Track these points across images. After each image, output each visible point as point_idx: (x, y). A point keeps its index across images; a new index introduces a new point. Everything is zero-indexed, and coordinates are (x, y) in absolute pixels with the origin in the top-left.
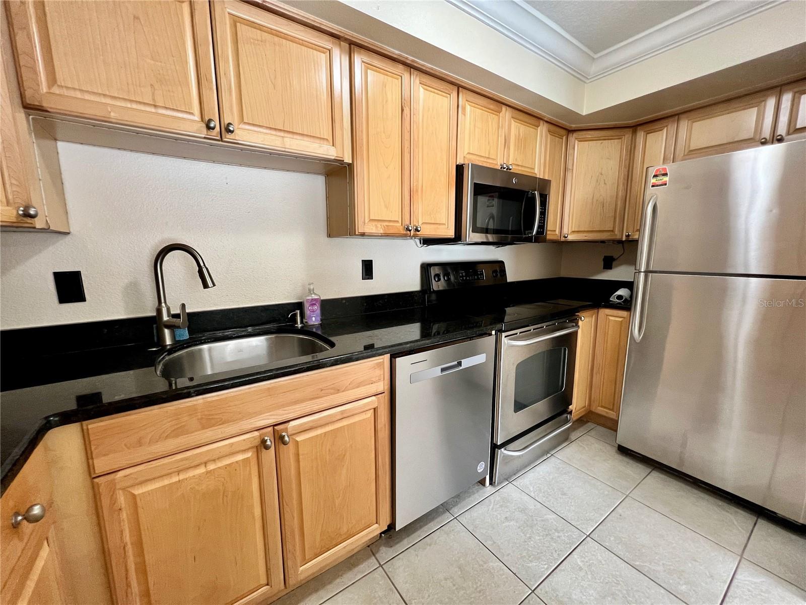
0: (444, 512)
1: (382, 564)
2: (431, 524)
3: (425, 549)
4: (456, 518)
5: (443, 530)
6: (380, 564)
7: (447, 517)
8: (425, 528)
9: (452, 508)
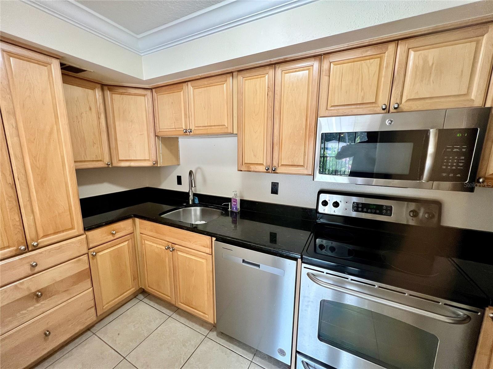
0: (252, 353)
1: (207, 336)
2: (240, 350)
3: (223, 353)
4: (251, 362)
5: (239, 357)
6: (207, 335)
7: (250, 356)
8: (236, 347)
9: (259, 356)
